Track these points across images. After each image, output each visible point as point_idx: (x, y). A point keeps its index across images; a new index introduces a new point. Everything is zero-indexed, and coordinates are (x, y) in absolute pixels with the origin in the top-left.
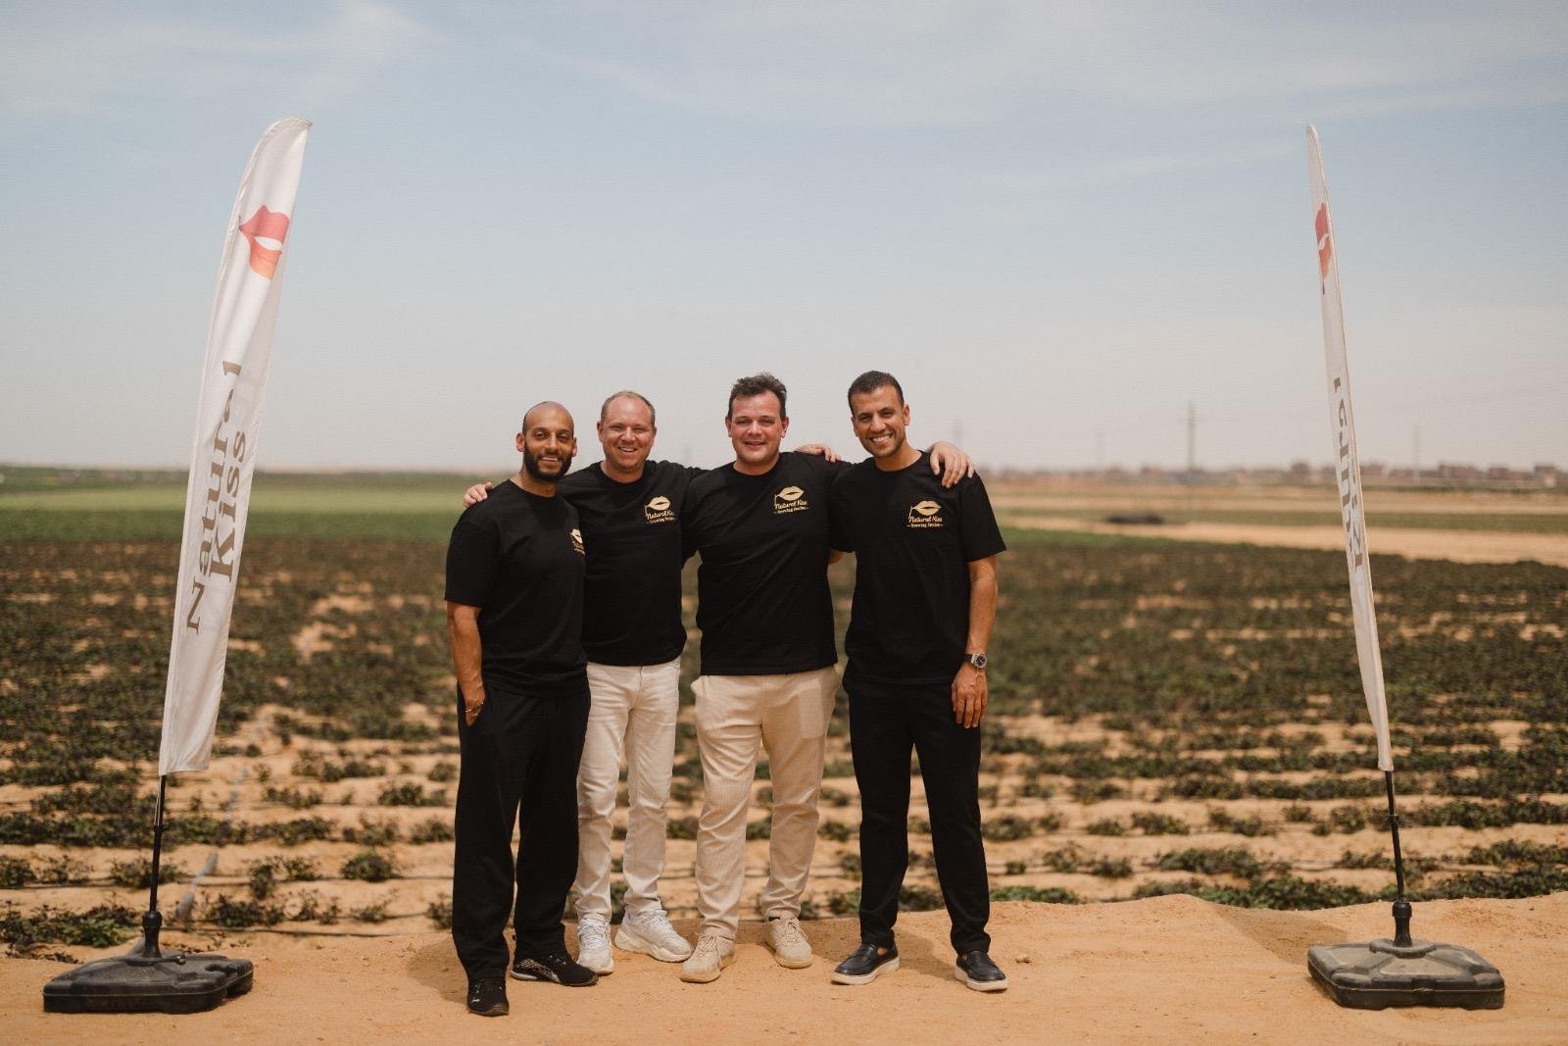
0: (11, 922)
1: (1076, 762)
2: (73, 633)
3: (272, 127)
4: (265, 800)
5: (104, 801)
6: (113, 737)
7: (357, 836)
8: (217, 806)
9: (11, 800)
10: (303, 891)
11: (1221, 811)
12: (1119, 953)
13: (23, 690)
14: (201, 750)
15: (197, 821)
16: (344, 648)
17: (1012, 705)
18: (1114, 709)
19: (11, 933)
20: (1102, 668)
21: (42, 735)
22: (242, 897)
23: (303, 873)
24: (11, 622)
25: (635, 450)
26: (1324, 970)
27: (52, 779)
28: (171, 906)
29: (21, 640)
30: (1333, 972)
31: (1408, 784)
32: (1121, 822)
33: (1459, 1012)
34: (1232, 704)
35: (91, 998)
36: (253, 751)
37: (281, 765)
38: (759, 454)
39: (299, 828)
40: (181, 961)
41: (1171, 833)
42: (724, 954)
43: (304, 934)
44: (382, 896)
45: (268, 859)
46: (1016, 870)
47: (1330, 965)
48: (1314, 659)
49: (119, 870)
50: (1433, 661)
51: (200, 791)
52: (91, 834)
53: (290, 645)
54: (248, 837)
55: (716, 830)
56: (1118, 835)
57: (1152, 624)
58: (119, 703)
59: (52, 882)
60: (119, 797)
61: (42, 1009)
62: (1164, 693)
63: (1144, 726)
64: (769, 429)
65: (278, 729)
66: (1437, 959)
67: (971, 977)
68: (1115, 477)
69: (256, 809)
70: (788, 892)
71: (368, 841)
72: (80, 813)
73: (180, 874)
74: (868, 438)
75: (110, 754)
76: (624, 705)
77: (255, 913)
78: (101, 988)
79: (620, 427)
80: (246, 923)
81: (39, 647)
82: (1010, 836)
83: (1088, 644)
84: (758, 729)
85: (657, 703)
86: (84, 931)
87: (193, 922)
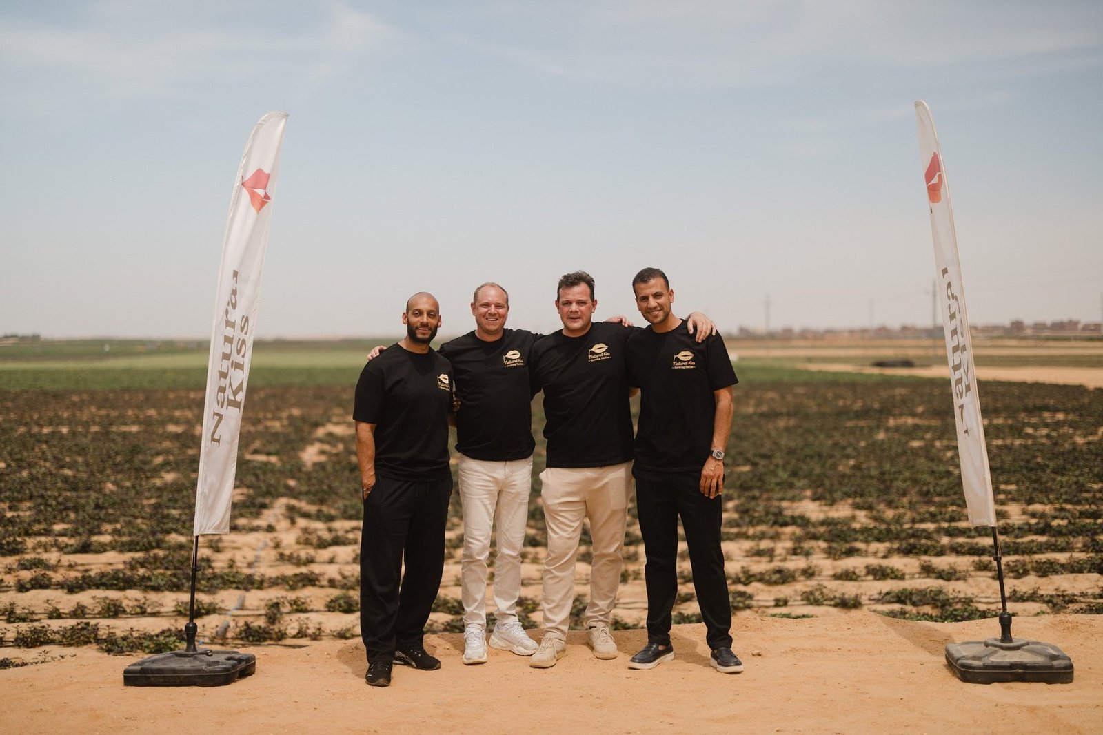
0: (110, 639)
1: (830, 532)
2: (153, 451)
3: (263, 118)
4: (277, 560)
5: (171, 562)
6: (178, 520)
7: (337, 583)
8: (245, 565)
9: (111, 561)
10: (299, 618)
11: (928, 563)
12: (822, 650)
13: (120, 491)
14: (222, 520)
15: (231, 574)
16: (334, 459)
17: (790, 494)
18: (862, 496)
19: (109, 646)
20: (857, 467)
21: (131, 519)
22: (261, 623)
23: (300, 608)
24: (112, 445)
25: (497, 319)
26: (953, 658)
27: (138, 548)
28: (213, 628)
29: (119, 456)
30: (958, 659)
31: (1064, 544)
32: (857, 571)
33: (1043, 685)
34: (946, 490)
35: (153, 677)
36: (270, 529)
37: (289, 538)
38: (577, 324)
39: (299, 578)
40: (210, 654)
41: (892, 578)
42: (558, 649)
43: (300, 647)
44: (352, 621)
45: (277, 598)
46: (781, 603)
47: (957, 655)
48: (1009, 459)
49: (180, 606)
50: (1095, 460)
51: (234, 555)
52: (162, 583)
53: (299, 458)
54: (265, 585)
55: (554, 569)
56: (855, 580)
57: (897, 436)
58: (183, 497)
59: (137, 614)
60: (181, 559)
61: (123, 684)
62: (899, 483)
63: (882, 506)
64: (583, 308)
65: (287, 514)
66: (1028, 651)
67: (719, 664)
68: (883, 333)
69: (271, 566)
70: (601, 610)
71: (344, 587)
72: (155, 569)
73: (220, 609)
74: (647, 313)
75: (176, 531)
76: (495, 489)
77: (267, 633)
78: (160, 671)
79: (487, 305)
80: (262, 640)
81: (130, 461)
82: (781, 581)
83: (849, 451)
84: (583, 504)
85: (516, 487)
86: (157, 645)
87: (227, 638)
